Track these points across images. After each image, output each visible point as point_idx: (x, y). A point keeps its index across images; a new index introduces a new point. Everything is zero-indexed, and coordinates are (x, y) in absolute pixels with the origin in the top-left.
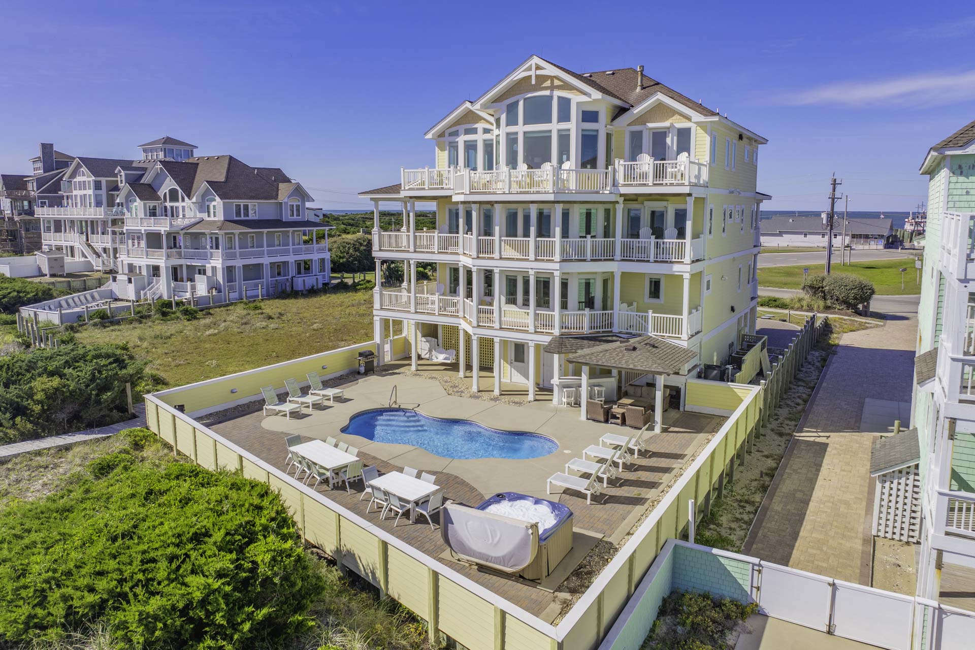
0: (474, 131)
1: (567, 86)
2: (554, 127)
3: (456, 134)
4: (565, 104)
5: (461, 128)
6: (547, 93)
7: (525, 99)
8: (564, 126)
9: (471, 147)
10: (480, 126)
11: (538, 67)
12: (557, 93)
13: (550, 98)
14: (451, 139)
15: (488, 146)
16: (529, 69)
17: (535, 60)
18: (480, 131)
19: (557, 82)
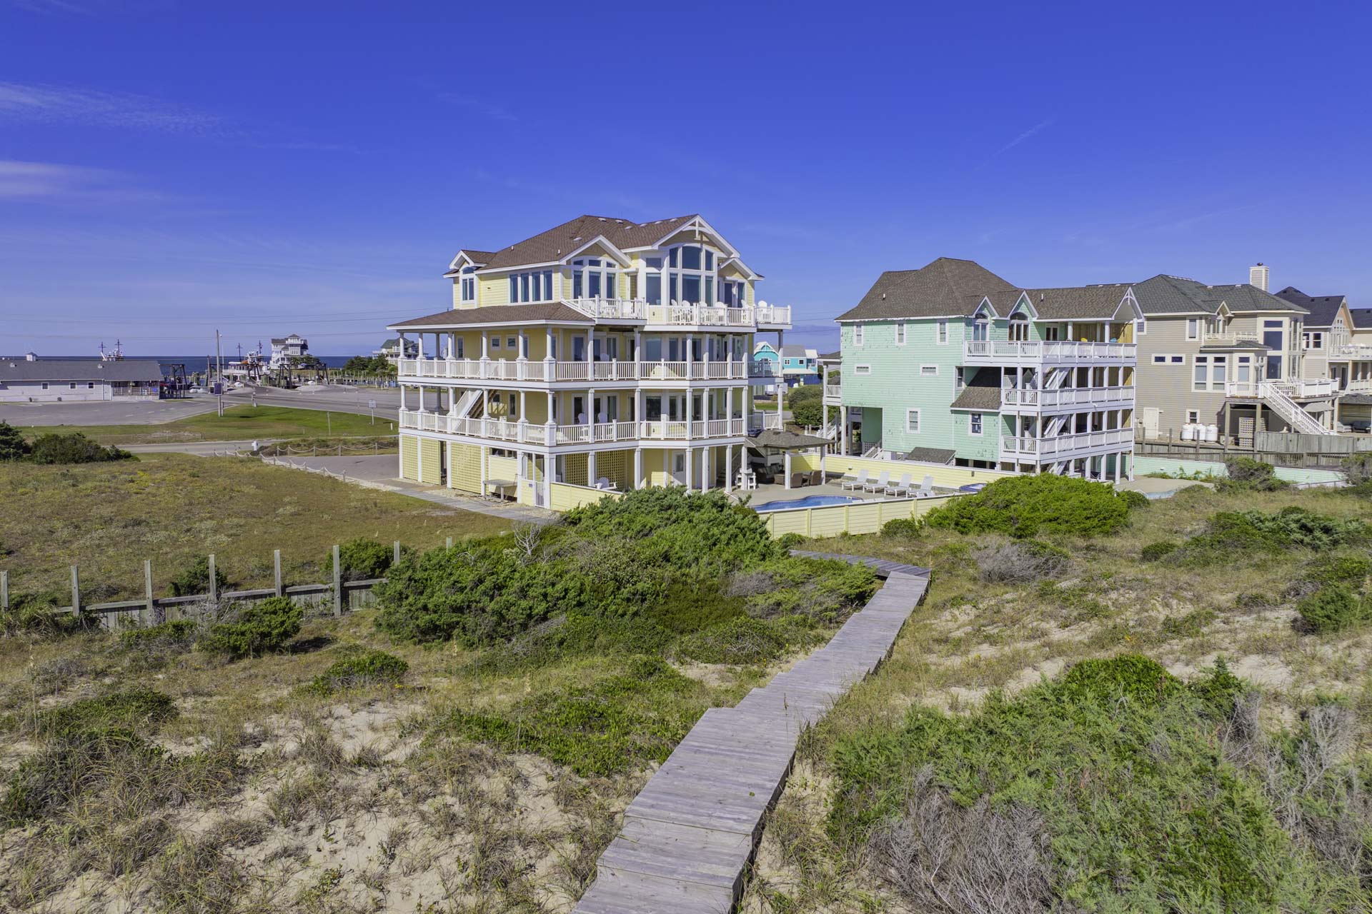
0: (597, 263)
1: (712, 242)
2: (702, 272)
3: (580, 263)
4: (709, 255)
5: (586, 259)
6: (698, 245)
7: (684, 248)
8: (709, 273)
9: (594, 279)
10: (604, 259)
11: (700, 225)
12: (705, 247)
13: (700, 250)
14: (577, 268)
15: (611, 279)
16: (693, 225)
17: (698, 219)
18: (603, 264)
19: (705, 239)
